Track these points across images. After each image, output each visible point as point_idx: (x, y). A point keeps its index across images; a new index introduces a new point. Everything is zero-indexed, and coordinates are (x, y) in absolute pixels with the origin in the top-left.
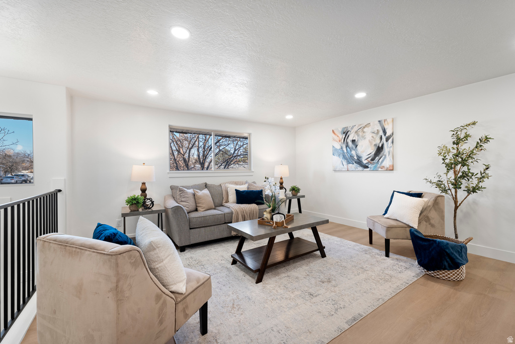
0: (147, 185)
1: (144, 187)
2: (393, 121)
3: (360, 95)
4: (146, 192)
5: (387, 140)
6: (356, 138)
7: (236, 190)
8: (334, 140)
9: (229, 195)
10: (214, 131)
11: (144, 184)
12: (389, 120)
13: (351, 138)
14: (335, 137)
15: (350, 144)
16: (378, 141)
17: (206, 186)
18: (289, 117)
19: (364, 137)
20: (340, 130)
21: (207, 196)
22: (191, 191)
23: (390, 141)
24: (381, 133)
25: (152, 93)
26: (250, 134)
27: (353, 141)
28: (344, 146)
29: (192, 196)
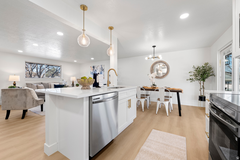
0: (16, 83)
1: (15, 83)
2: (104, 65)
3: (92, 59)
4: (16, 85)
5: (103, 70)
6: (96, 69)
7: (54, 85)
8: (91, 69)
9: (52, 86)
10: (45, 64)
11: (15, 82)
12: (103, 65)
13: (95, 69)
14: (91, 68)
15: (95, 71)
16: (101, 71)
17: (42, 83)
18: (75, 61)
19: (98, 69)
20: (92, 66)
21: (42, 86)
22: (36, 85)
23: (103, 71)
24: (101, 69)
25: (20, 51)
26: (61, 66)
27: (95, 70)
28: (93, 72)
29: (36, 87)
